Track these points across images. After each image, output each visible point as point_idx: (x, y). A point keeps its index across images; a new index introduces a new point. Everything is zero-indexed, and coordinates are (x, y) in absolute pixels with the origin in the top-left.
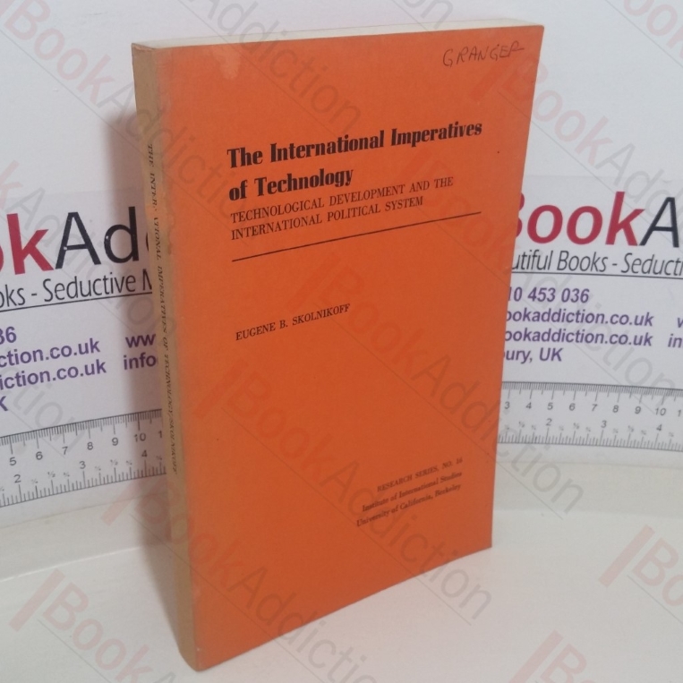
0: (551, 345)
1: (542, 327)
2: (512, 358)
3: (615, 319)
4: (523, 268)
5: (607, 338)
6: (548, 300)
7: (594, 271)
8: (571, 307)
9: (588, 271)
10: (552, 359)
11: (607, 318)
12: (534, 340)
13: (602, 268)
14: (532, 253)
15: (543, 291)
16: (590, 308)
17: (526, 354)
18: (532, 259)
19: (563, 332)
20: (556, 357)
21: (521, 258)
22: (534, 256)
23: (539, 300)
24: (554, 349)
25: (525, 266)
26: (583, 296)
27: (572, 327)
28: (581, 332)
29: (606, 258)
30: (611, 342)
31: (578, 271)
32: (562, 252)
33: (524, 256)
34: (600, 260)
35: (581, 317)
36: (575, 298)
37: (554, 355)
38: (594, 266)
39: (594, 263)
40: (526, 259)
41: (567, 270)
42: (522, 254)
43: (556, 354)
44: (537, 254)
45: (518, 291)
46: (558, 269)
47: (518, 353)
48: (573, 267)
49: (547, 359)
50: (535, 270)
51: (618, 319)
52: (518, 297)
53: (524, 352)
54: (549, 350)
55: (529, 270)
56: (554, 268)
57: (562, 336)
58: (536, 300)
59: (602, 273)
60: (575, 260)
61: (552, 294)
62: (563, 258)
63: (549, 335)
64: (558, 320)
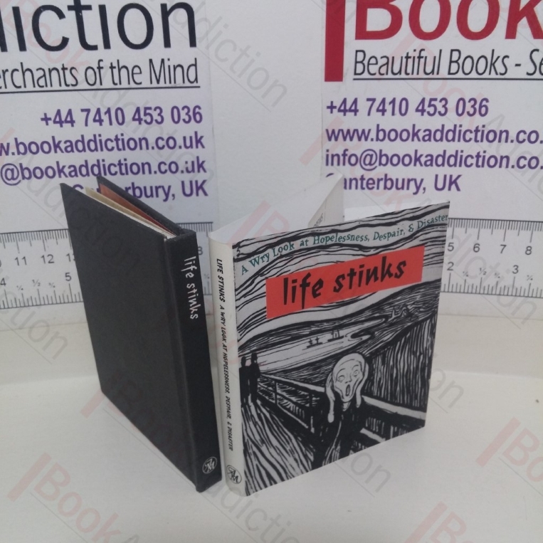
0: (446, 170)
1: (434, 148)
2: (403, 188)
3: (522, 136)
4: (407, 74)
5: (513, 161)
6: (440, 113)
7: (493, 75)
8: (467, 123)
9: (486, 75)
10: (449, 189)
11: (513, 135)
12: (426, 165)
13: (503, 71)
14: (417, 54)
15: (433, 103)
16: (491, 122)
17: (418, 183)
18: (417, 60)
19: (459, 154)
20: (453, 187)
21: (404, 60)
22: (420, 57)
23: (429, 113)
24: (451, 176)
25: (409, 70)
26: (481, 107)
27: (471, 148)
28: (482, 154)
29: (507, 57)
30: (519, 167)
31: (474, 75)
32: (452, 51)
33: (407, 57)
34: (500, 59)
35: (480, 134)
36: (472, 111)
37: (451, 183)
38: (492, 67)
39: (493, 64)
40: (410, 61)
41: (460, 75)
42: (405, 55)
43: (453, 182)
44: (423, 54)
45: (404, 103)
46: (449, 73)
47: (409, 181)
48: (467, 71)
49: (443, 188)
50: (422, 75)
51: (525, 137)
52: (403, 111)
53: (415, 180)
54: (445, 176)
55: (415, 76)
56: (444, 72)
57: (459, 160)
58: (425, 114)
59: (503, 77)
60: (469, 60)
61: (444, 106)
62: (454, 58)
63: (444, 159)
64: (453, 140)
